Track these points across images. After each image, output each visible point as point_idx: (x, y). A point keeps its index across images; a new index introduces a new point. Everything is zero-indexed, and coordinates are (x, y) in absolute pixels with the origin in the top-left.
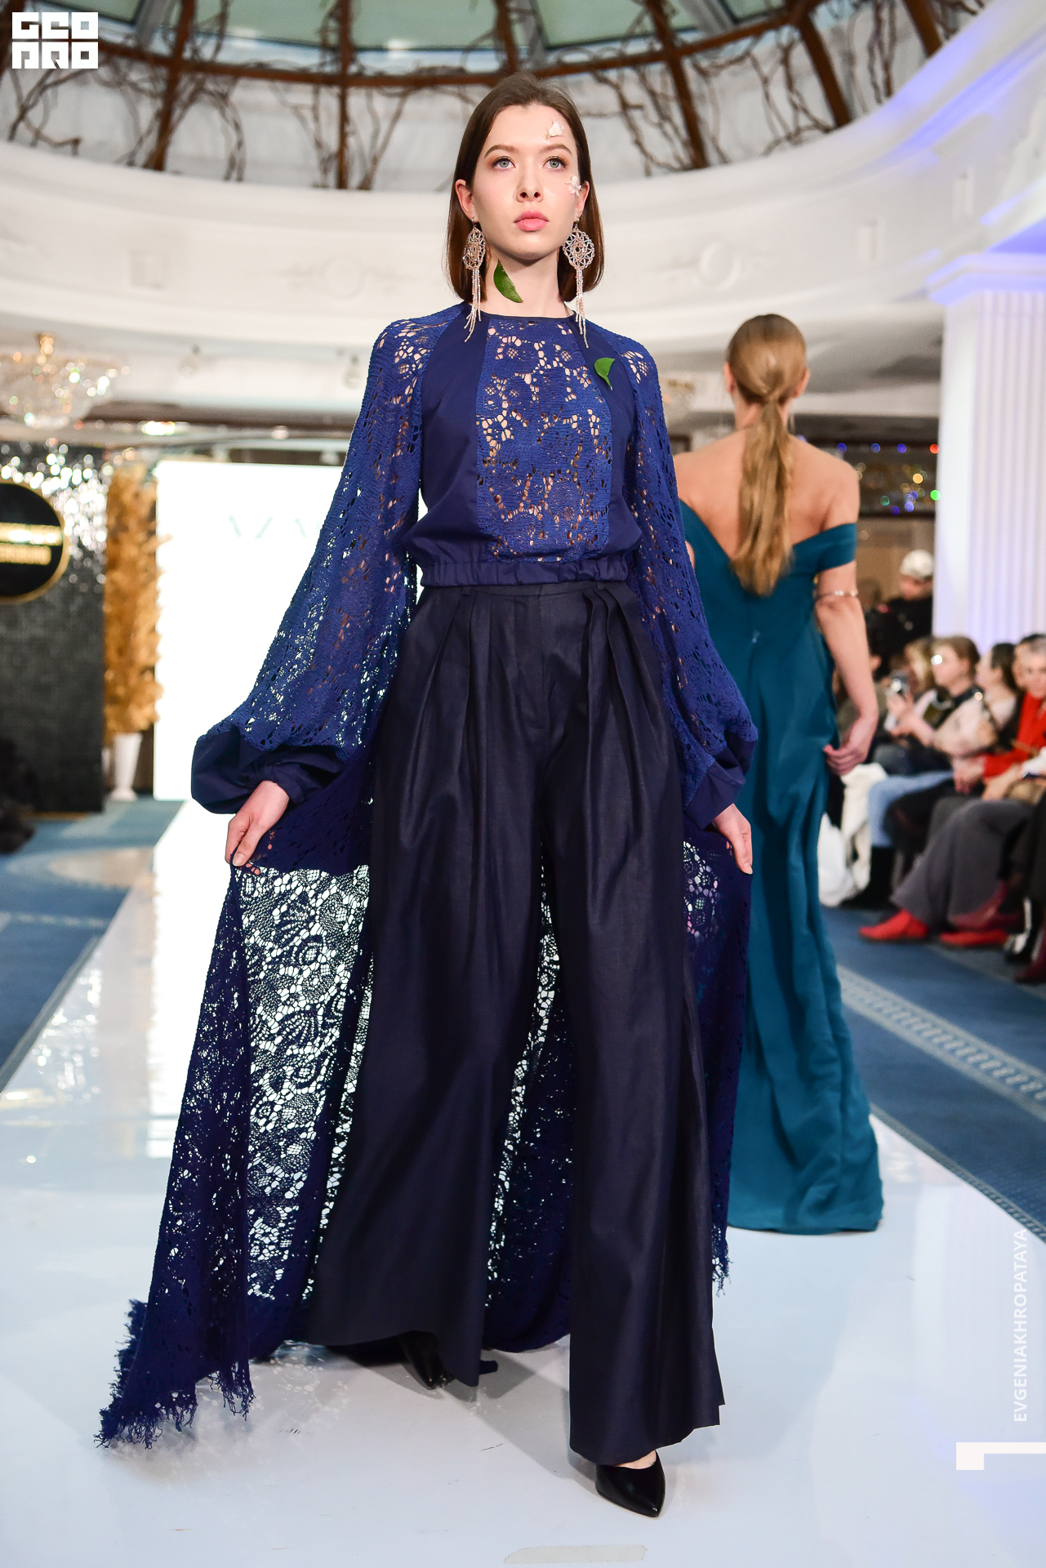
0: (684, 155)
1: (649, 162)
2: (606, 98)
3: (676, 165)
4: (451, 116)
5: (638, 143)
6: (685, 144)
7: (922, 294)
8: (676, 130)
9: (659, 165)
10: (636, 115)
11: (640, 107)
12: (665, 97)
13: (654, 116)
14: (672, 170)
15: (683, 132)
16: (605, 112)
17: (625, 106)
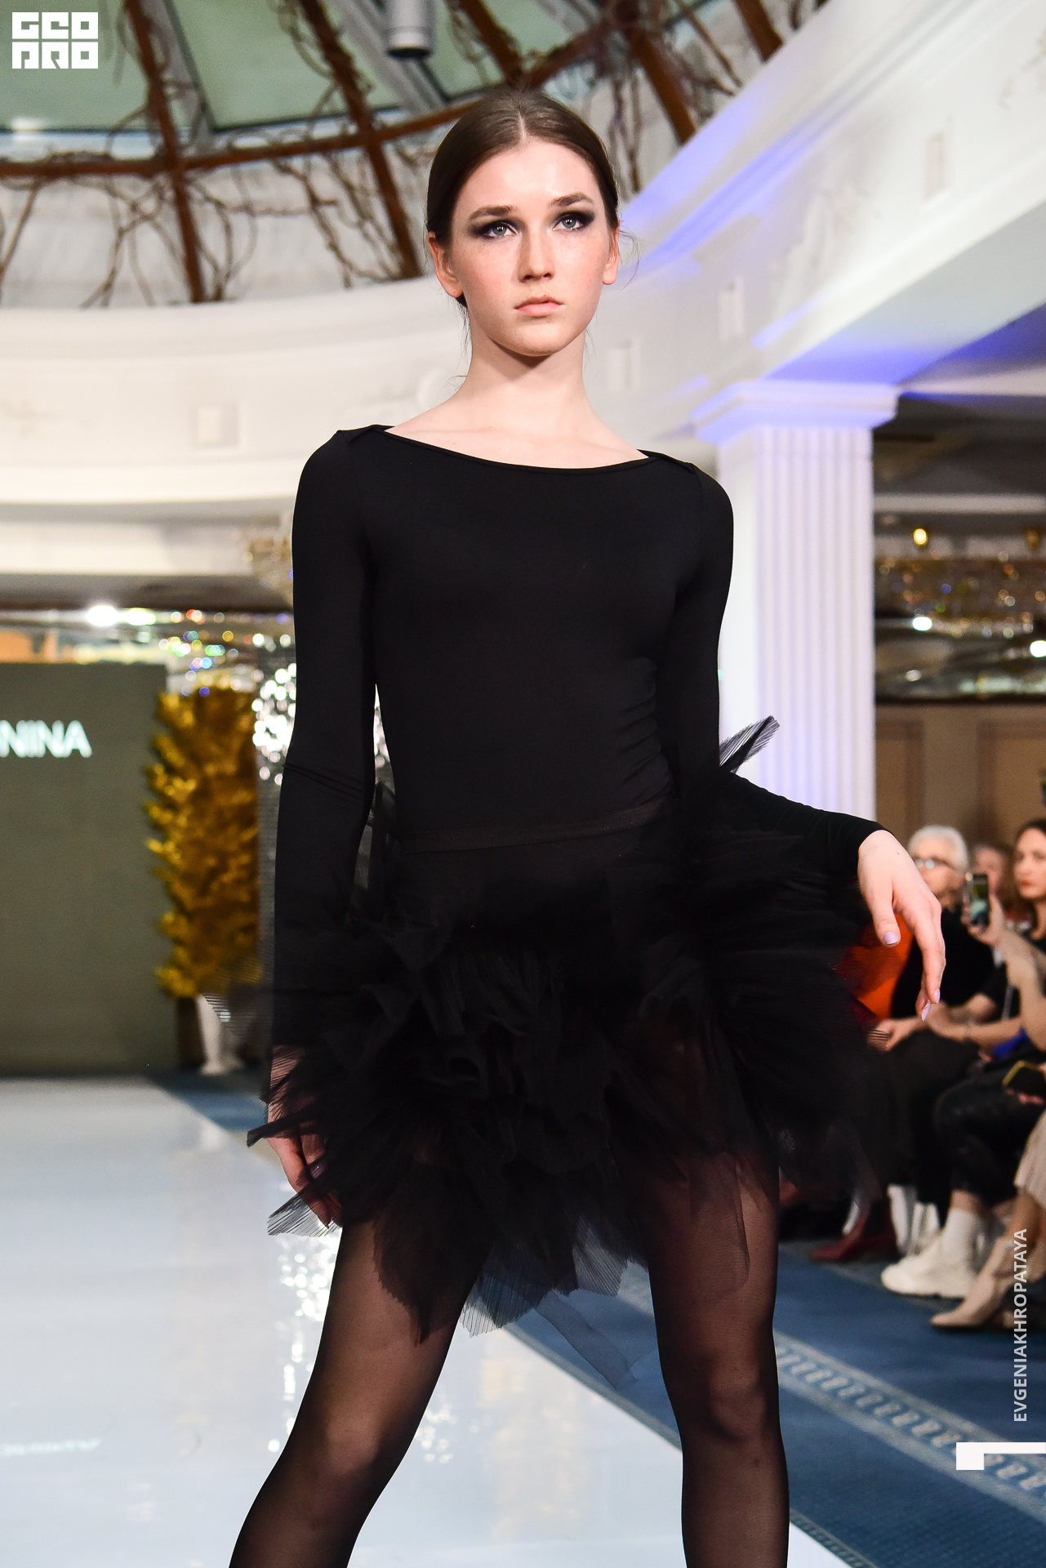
0: (392, 262)
1: (348, 270)
2: (291, 191)
3: (381, 273)
4: (96, 214)
5: (334, 247)
6: (392, 249)
7: (689, 430)
8: (379, 230)
9: (361, 274)
10: (330, 212)
11: (333, 203)
12: (364, 190)
13: (352, 215)
14: (376, 280)
15: (389, 234)
16: (293, 208)
17: (315, 202)
